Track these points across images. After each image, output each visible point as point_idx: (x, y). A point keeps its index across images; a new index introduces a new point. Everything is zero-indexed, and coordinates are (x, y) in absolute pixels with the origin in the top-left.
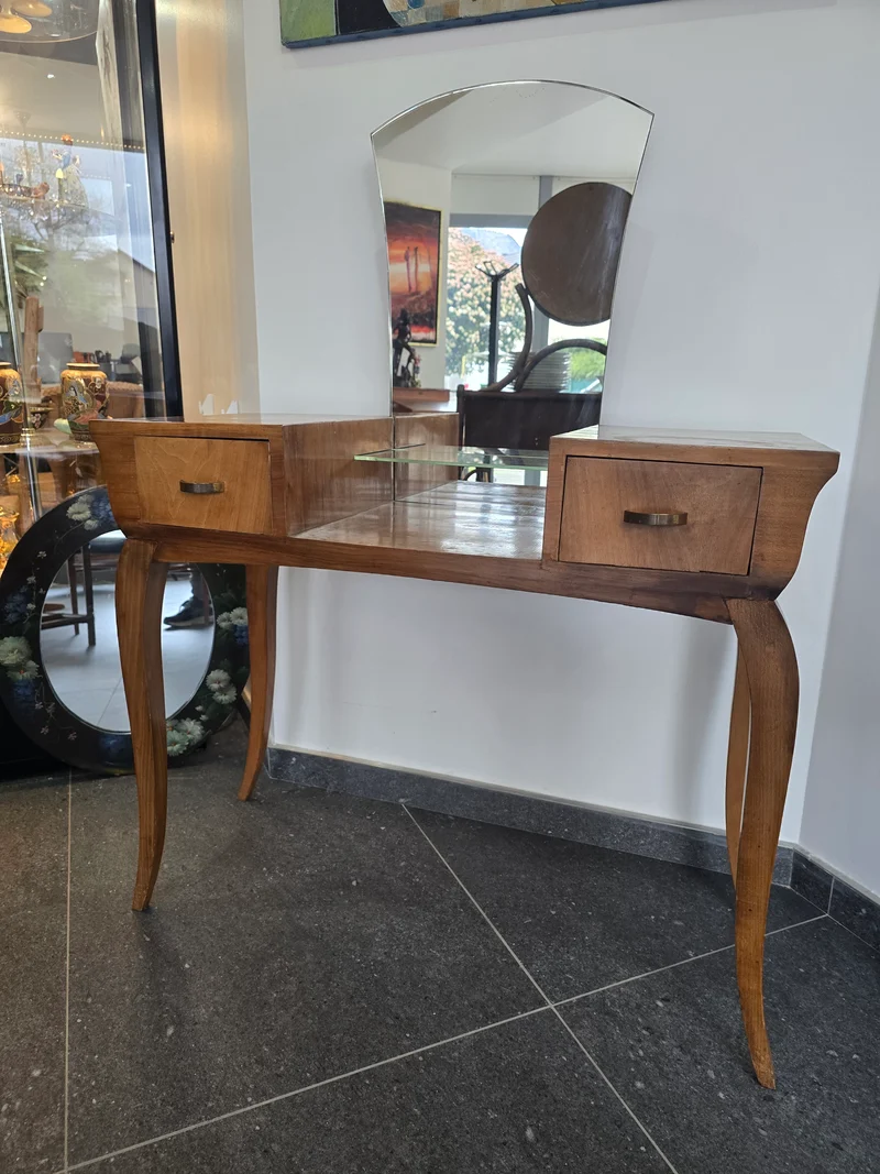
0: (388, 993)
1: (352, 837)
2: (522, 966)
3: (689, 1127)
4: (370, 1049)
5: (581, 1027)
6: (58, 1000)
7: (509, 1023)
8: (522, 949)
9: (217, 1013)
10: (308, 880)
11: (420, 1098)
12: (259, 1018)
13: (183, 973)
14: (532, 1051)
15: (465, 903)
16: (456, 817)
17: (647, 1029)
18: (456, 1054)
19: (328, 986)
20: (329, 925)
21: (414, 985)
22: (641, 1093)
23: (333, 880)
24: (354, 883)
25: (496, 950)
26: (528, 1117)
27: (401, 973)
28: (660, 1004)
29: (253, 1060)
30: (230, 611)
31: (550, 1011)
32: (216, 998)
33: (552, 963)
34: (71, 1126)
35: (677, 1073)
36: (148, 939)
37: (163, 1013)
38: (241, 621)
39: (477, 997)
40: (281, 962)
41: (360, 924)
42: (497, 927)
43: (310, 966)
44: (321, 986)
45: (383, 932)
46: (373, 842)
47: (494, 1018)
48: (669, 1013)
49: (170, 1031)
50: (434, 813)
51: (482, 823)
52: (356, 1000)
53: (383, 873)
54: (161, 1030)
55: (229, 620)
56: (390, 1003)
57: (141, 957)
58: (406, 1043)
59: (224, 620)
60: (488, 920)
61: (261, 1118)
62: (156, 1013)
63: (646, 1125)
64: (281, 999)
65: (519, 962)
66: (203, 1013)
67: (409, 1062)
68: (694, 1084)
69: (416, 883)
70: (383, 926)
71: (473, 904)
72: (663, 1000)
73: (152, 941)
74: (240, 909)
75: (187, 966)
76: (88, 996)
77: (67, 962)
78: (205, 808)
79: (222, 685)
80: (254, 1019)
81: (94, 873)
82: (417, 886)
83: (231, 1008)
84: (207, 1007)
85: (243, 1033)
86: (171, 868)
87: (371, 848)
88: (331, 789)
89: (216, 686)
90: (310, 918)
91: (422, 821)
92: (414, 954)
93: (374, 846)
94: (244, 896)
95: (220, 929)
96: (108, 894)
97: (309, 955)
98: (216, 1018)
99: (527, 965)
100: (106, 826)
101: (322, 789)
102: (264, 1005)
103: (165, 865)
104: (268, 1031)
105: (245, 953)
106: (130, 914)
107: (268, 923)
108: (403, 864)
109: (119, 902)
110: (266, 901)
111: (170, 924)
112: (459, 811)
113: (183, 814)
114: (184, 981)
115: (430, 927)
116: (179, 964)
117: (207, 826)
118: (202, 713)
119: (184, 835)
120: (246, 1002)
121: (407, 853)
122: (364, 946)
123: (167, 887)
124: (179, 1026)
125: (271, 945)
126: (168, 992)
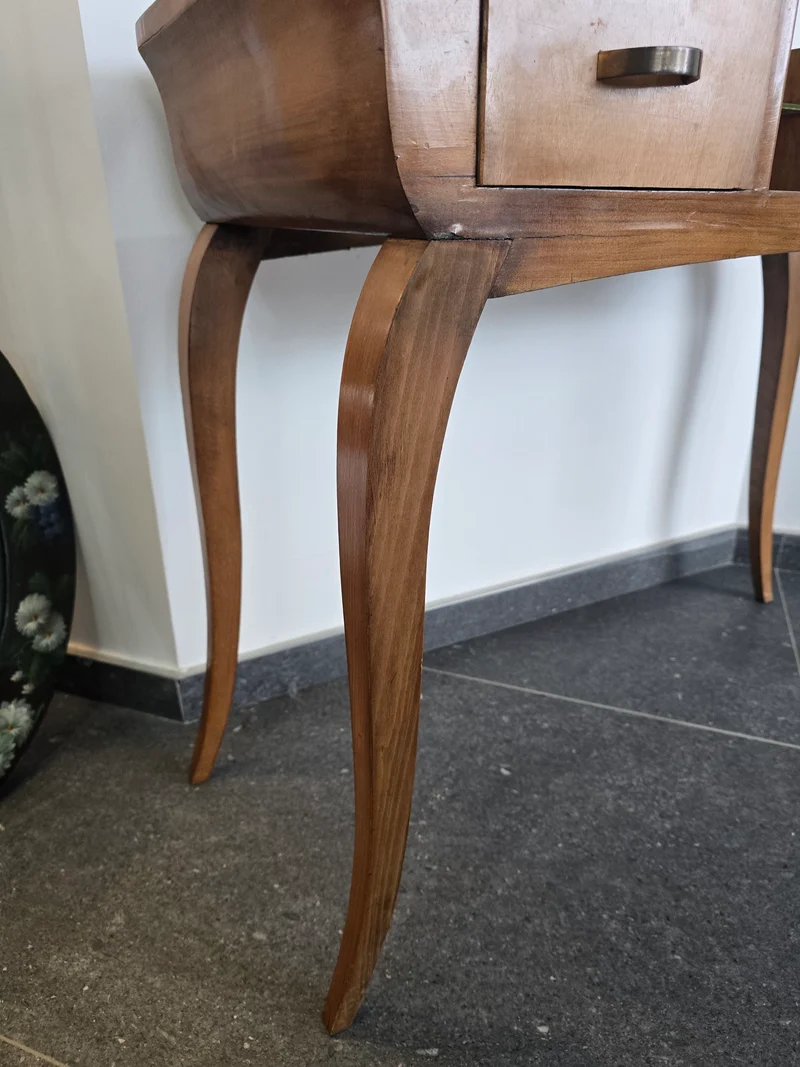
0: (736, 852)
2: (748, 737)
8: (722, 723)
9: (679, 1044)
10: (458, 805)
12: (718, 999)
15: (620, 719)
16: (459, 643)
19: (690, 896)
23: (480, 783)
24: (505, 772)
25: (711, 739)
27: (707, 824)
30: (21, 482)
32: (646, 1028)
33: (755, 718)
36: (435, 1052)
38: (44, 497)
40: (611, 918)
41: (590, 807)
42: (676, 718)
43: (641, 893)
44: (687, 902)
45: (620, 798)
52: (733, 884)
53: (508, 741)
55: (24, 499)
56: (755, 858)
59: (17, 503)
60: (658, 718)
65: (740, 735)
69: (550, 728)
70: (609, 793)
71: (624, 713)
73: (444, 1049)
74: (458, 900)
75: (544, 1029)
78: (165, 819)
79: (41, 620)
80: (716, 1006)
81: (164, 1045)
82: (557, 732)
83: (678, 1022)
84: (659, 1051)
85: (740, 1033)
86: (273, 933)
87: (449, 725)
88: (293, 690)
89: (32, 626)
90: (540, 843)
91: (440, 666)
92: (679, 796)
93: (449, 721)
94: (432, 883)
95: (486, 947)
96: (251, 1053)
97: (617, 882)
98: (689, 1049)
99: (748, 732)
100: (40, 962)
101: (279, 698)
102: (692, 980)
103: (259, 936)
104: (749, 1000)
105: (564, 945)
106: (340, 1045)
107: (516, 887)
108: (505, 719)
109: (291, 1047)
110: (464, 866)
111: (418, 1002)
112: (461, 635)
113: (143, 849)
114: (578, 1049)
115: (639, 761)
116: (533, 1041)
117: (214, 839)
118: (23, 682)
119: (204, 875)
120: (674, 996)
121: (489, 706)
122: (636, 827)
123: (320, 961)
125: (566, 909)
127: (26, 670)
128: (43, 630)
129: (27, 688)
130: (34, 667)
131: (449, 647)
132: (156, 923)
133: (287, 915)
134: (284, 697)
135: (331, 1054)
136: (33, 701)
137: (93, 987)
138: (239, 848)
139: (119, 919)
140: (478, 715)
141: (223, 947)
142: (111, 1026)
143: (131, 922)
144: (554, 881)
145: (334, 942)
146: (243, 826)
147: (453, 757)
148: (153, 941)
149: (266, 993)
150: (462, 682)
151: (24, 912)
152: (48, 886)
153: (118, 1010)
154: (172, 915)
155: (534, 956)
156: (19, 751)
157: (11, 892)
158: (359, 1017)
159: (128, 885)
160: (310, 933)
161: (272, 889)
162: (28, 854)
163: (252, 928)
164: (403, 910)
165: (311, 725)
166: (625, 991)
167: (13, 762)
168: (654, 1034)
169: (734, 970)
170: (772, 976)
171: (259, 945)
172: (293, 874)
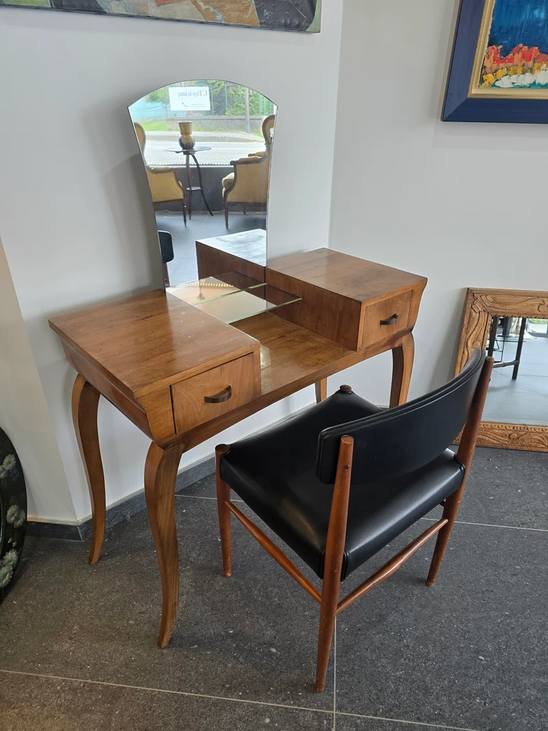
1: (181, 526)
6: (215, 704)
9: (273, 627)
10: (201, 557)
12: (287, 610)
13: (233, 636)
16: (201, 480)
23: (210, 547)
24: (219, 540)
32: (263, 624)
34: (310, 707)
36: (196, 646)
37: (259, 651)
40: (255, 590)
41: (251, 549)
43: (266, 579)
46: (192, 520)
49: (274, 650)
54: (271, 654)
55: (4, 469)
57: (209, 653)
61: (343, 626)
62: (258, 653)
64: (279, 597)
66: (270, 633)
73: (199, 645)
74: (202, 594)
75: (231, 632)
76: (224, 686)
77: (187, 694)
78: (84, 585)
79: (16, 515)
80: (286, 612)
81: (104, 665)
83: (274, 620)
84: (267, 630)
85: (292, 619)
86: (136, 620)
87: (197, 522)
88: (128, 516)
89: (13, 518)
91: (192, 494)
95: (212, 609)
96: (135, 661)
97: (259, 576)
98: (276, 628)
100: (50, 649)
101: (123, 522)
102: (280, 606)
103: (131, 622)
104: (296, 609)
105: (239, 603)
106: (165, 651)
107: (223, 586)
109: (148, 655)
110: (205, 581)
111: (190, 632)
112: (201, 477)
113: (78, 599)
114: (242, 635)
116: (228, 636)
117: (106, 590)
118: (12, 542)
119: (106, 604)
120: (273, 612)
123: (154, 626)
124: (272, 645)
125: (240, 590)
126: (245, 645)
127: (13, 537)
128: (17, 519)
129: (14, 544)
130: (16, 535)
131: (196, 483)
132: (91, 626)
133: (140, 613)
134: (125, 521)
135: (162, 654)
136: (17, 548)
137: (73, 652)
138: (117, 591)
139: (76, 627)
140: (208, 516)
141: (118, 629)
142: (83, 664)
143: (81, 628)
144: (236, 580)
145: (159, 619)
146: (117, 582)
147: (199, 537)
148: (92, 633)
149: (137, 641)
150: (202, 500)
151: (37, 633)
152: (43, 621)
153: (85, 658)
154: (96, 621)
155: (229, 609)
156: (14, 570)
157: (29, 626)
158: (170, 642)
159: (76, 614)
160: (150, 617)
161: (133, 605)
162: (31, 611)
163: (128, 620)
164: (183, 602)
165: (139, 532)
166: (258, 614)
167: (13, 575)
168: (265, 626)
169: (293, 600)
170: (305, 600)
171: (132, 625)
172: (141, 597)
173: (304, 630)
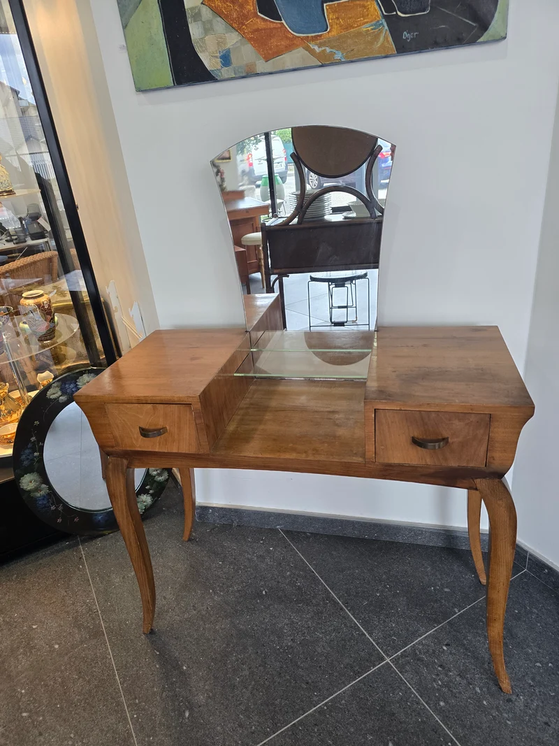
0: (298, 667)
1: (255, 558)
2: (367, 636)
3: (471, 727)
4: (297, 707)
5: (406, 671)
6: (119, 704)
7: (368, 675)
8: (365, 623)
9: (209, 697)
10: (237, 594)
11: (330, 733)
12: (233, 697)
13: (182, 673)
14: (383, 692)
15: (329, 597)
16: (311, 533)
17: (441, 666)
18: (343, 702)
19: (265, 667)
20: (256, 626)
21: (312, 659)
22: (443, 709)
23: (252, 592)
24: (264, 593)
25: (352, 627)
26: (388, 735)
27: (303, 652)
28: (445, 648)
29: (236, 725)
31: (387, 663)
32: (206, 687)
33: (383, 631)
35: (460, 693)
36: (158, 653)
37: (180, 703)
39: (347, 661)
40: (236, 656)
41: (274, 622)
42: (349, 611)
43: (253, 656)
44: (261, 668)
45: (287, 625)
46: (268, 560)
47: (359, 674)
48: (451, 653)
49: (187, 714)
50: (299, 532)
51: (327, 536)
52: (283, 675)
53: (278, 582)
54: (181, 714)
56: (301, 673)
57: (157, 666)
58: (315, 699)
60: (343, 606)
62: (177, 704)
63: (450, 729)
64: (242, 681)
65: (365, 633)
66: (201, 698)
67: (321, 711)
68: (470, 698)
69: (299, 586)
70: (286, 621)
71: (333, 597)
72: (447, 645)
73: (161, 654)
74: (204, 622)
75: (185, 668)
76: (136, 698)
77: (117, 677)
80: (230, 698)
81: (114, 611)
82: (299, 588)
83: (216, 693)
84: (203, 694)
85: (226, 708)
87: (268, 565)
90: (245, 622)
91: (293, 540)
92: (308, 638)
93: (269, 563)
94: (204, 613)
95: (196, 639)
96: (127, 625)
97: (250, 649)
98: (209, 701)
99: (370, 634)
100: (111, 574)
101: (228, 525)
102: (234, 687)
104: (240, 704)
105: (215, 654)
106: (143, 636)
107: (222, 629)
108: (288, 573)
109: (134, 629)
110: (217, 614)
111: (167, 640)
112: (312, 530)
114: (186, 678)
115: (312, 617)
116: (180, 667)
117: (170, 564)
118: (149, 489)
119: (158, 573)
120: (223, 687)
121: (289, 565)
122: (279, 637)
123: (159, 614)
124: (191, 709)
125: (227, 645)
126: (179, 688)
127: (152, 486)
128: (159, 475)
129: (151, 492)
130: (155, 485)
131: (305, 533)
134: (230, 525)
135: (139, 637)
136: (152, 495)
137: (115, 587)
140: (281, 567)
142: (110, 599)
144: (234, 635)
146: (179, 565)
147: (255, 577)
150: (292, 550)
151: (118, 559)
153: (114, 596)
155: (204, 650)
156: (145, 510)
158: (151, 634)
160: (165, 605)
161: (168, 588)
164: (190, 614)
165: (229, 541)
166: (214, 675)
168: (206, 690)
169: (247, 694)
172: (176, 587)
173: (222, 727)
